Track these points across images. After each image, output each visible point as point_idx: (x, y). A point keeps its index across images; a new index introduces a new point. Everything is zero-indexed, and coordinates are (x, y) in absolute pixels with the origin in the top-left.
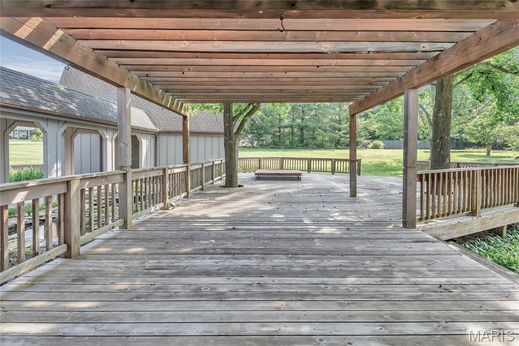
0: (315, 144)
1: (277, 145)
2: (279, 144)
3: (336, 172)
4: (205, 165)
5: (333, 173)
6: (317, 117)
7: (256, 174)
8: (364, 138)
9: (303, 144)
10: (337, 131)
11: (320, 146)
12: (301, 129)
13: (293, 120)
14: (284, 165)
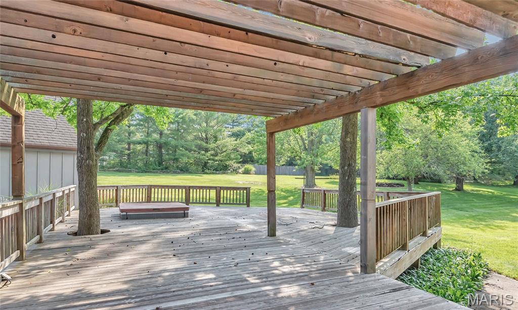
0: (177, 167)
1: (126, 167)
2: (129, 166)
3: (222, 204)
4: (44, 200)
5: (218, 205)
6: (180, 133)
7: (122, 211)
8: (234, 161)
9: (162, 167)
10: (203, 152)
11: (184, 170)
12: (160, 146)
13: (148, 134)
14: (153, 196)
